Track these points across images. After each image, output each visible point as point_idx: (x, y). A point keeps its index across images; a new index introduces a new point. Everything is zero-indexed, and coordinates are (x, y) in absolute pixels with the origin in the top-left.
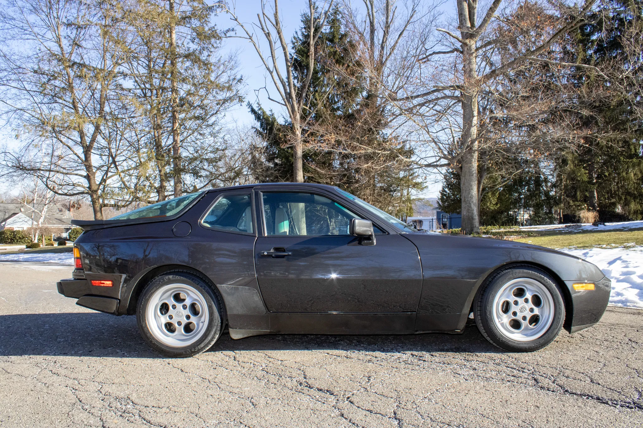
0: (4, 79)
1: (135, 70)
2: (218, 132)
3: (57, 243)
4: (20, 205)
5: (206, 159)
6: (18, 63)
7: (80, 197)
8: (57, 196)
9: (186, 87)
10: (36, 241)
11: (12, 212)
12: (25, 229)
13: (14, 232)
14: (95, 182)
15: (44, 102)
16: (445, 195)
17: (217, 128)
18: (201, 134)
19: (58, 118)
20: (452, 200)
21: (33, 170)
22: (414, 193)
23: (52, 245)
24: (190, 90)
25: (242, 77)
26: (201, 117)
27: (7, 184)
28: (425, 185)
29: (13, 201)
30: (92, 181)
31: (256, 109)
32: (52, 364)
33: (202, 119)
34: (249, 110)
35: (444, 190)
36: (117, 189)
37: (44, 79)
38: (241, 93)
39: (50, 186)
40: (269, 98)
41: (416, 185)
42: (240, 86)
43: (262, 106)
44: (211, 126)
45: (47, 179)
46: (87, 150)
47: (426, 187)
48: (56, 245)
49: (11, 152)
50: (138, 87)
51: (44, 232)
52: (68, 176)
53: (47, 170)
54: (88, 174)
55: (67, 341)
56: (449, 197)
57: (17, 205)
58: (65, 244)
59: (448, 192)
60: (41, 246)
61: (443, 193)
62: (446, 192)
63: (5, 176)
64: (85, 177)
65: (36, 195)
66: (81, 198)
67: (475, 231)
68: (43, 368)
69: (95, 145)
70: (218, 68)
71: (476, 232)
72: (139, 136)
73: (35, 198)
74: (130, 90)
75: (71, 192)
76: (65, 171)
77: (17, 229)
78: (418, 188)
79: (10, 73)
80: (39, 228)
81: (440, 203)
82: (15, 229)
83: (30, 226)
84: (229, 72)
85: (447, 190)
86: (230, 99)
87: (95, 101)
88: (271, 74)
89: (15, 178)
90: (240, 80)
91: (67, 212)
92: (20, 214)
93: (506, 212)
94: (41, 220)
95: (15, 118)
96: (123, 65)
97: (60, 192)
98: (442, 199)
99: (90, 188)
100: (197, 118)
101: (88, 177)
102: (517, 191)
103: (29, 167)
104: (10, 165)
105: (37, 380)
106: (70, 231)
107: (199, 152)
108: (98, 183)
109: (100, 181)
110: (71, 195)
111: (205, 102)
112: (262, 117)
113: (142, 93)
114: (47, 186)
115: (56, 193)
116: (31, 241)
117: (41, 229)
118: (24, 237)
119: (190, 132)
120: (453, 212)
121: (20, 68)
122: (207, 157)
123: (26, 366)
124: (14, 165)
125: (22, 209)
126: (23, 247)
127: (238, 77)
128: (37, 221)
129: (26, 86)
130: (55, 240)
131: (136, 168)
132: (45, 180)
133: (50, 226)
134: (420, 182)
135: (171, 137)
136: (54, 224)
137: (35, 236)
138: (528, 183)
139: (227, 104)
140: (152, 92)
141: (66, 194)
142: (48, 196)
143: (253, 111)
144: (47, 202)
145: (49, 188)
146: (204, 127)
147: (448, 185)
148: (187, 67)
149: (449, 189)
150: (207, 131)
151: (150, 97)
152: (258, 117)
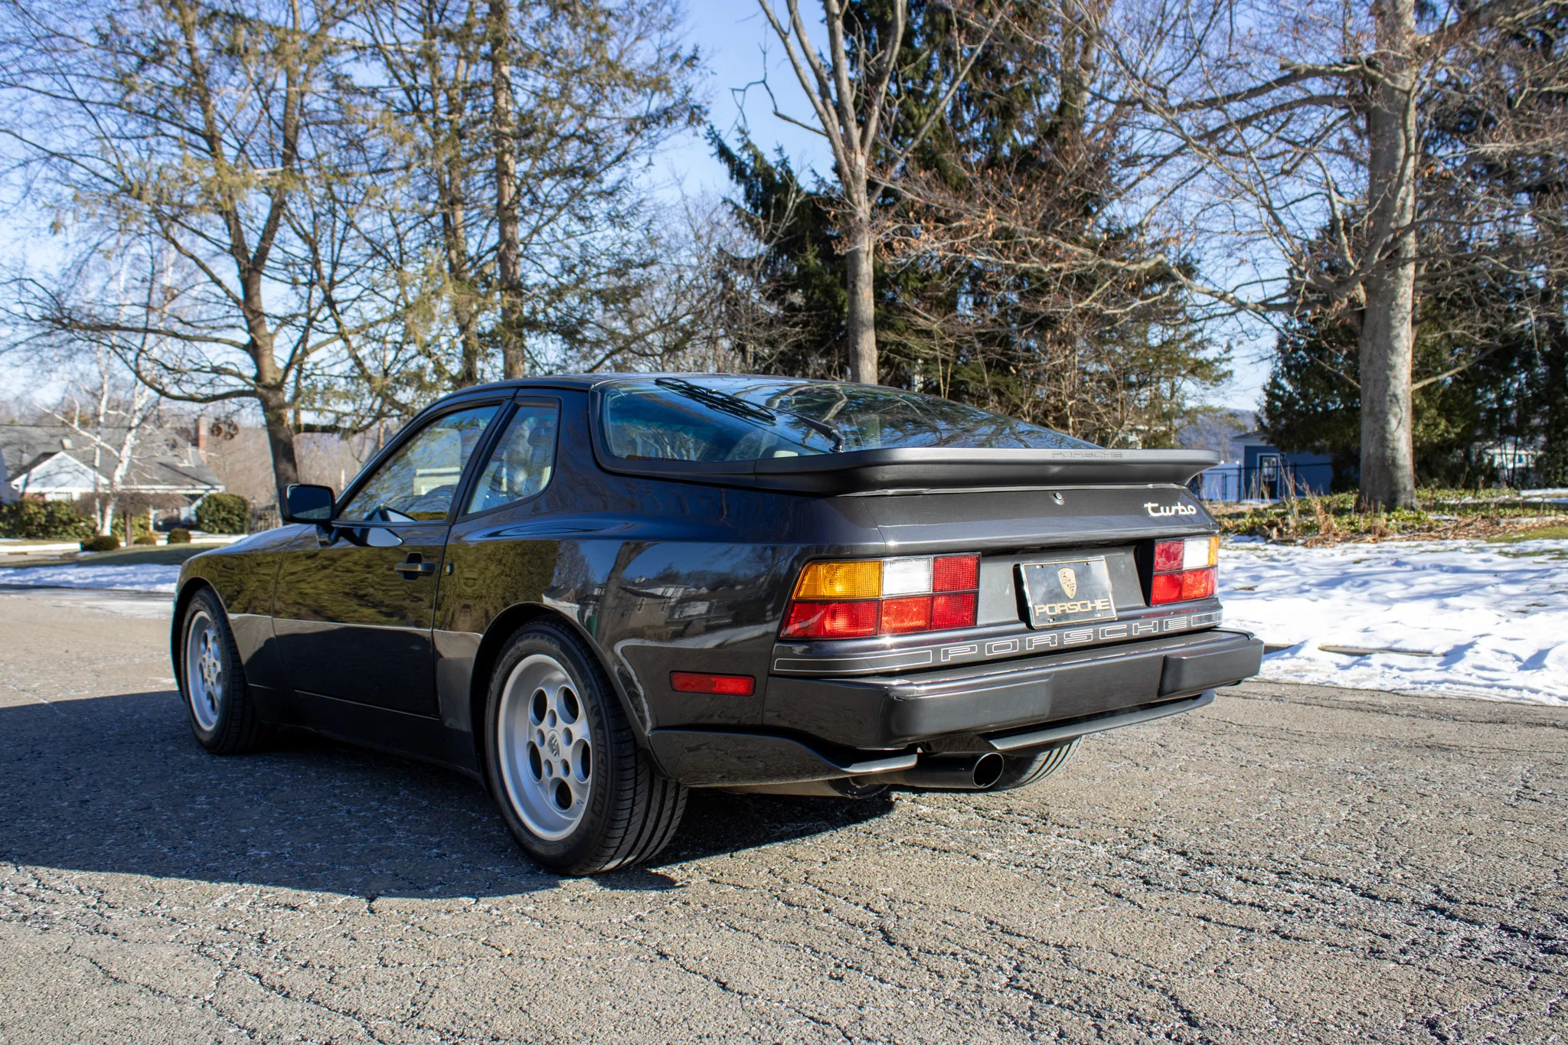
0: (14, 70)
1: (386, 34)
2: (633, 211)
3: (165, 535)
4: (61, 431)
5: (598, 293)
6: (52, 22)
7: (231, 405)
8: (166, 404)
9: (537, 81)
10: (107, 532)
11: (41, 450)
12: (76, 497)
13: (45, 505)
14: (274, 364)
15: (126, 131)
16: (1279, 398)
17: (628, 202)
18: (582, 219)
19: (171, 174)
20: (1300, 413)
21: (99, 328)
22: (1192, 392)
23: (151, 541)
24: (545, 90)
25: (696, 50)
26: (582, 168)
27: (26, 370)
28: (1225, 367)
29: (41, 420)
30: (266, 362)
31: (734, 147)
32: (254, 946)
33: (584, 176)
34: (714, 149)
35: (1275, 384)
36: (342, 381)
37: (128, 63)
38: (696, 97)
39: (144, 374)
40: (777, 114)
41: (1200, 369)
42: (692, 78)
43: (753, 138)
44: (611, 194)
45: (138, 355)
46: (251, 269)
47: (1229, 374)
48: (162, 542)
49: (37, 276)
50: (396, 83)
51: (130, 505)
52: (196, 343)
53: (137, 330)
54: (252, 339)
55: (279, 857)
56: (1290, 403)
57: (54, 431)
58: (188, 538)
59: (1290, 388)
60: (123, 544)
61: (1272, 390)
62: (1281, 387)
63: (23, 347)
64: (245, 348)
65: (104, 402)
66: (235, 407)
67: (1402, 502)
68: (226, 962)
69: (275, 253)
70: (629, 23)
71: (1406, 507)
72: (401, 229)
73: (102, 409)
74: (373, 92)
75: (207, 391)
76: (188, 331)
77: (57, 498)
78: (1205, 377)
79: (30, 51)
80: (115, 495)
81: (1266, 421)
82: (49, 498)
83: (91, 490)
84: (656, 36)
85: (1284, 382)
86: (666, 116)
87: (273, 126)
88: (784, 40)
89: (48, 353)
90: (692, 60)
91: (190, 449)
92: (61, 454)
93: (1459, 447)
94: (120, 472)
95: (47, 180)
96: (353, 18)
97: (175, 391)
98: (1270, 409)
99: (258, 378)
100: (571, 172)
101: (253, 349)
102: (1494, 383)
103: (85, 321)
104: (35, 316)
105: (220, 1014)
106: (199, 502)
107: (577, 271)
108: (281, 365)
109: (287, 360)
110: (207, 399)
111: (591, 124)
112: (748, 171)
113: (407, 102)
114: (138, 374)
115: (162, 393)
116: (94, 530)
117: (121, 497)
118: (72, 521)
119: (549, 212)
120: (1303, 448)
121: (57, 34)
122: (599, 286)
123: (167, 953)
124: (48, 313)
125: (67, 443)
126: (75, 546)
127: (686, 52)
128: (110, 477)
129: (77, 88)
130: (157, 528)
131: (395, 317)
132: (131, 356)
133: (144, 489)
134: (1211, 358)
135: (494, 230)
136: (156, 482)
137: (103, 518)
138: (1528, 363)
139: (655, 130)
140: (434, 97)
141: (192, 399)
142: (139, 403)
143: (724, 152)
144: (136, 422)
145: (142, 379)
146: (590, 198)
147: (1290, 368)
148: (538, 23)
149: (1291, 380)
150: (599, 209)
151: (433, 111)
152: (738, 171)
